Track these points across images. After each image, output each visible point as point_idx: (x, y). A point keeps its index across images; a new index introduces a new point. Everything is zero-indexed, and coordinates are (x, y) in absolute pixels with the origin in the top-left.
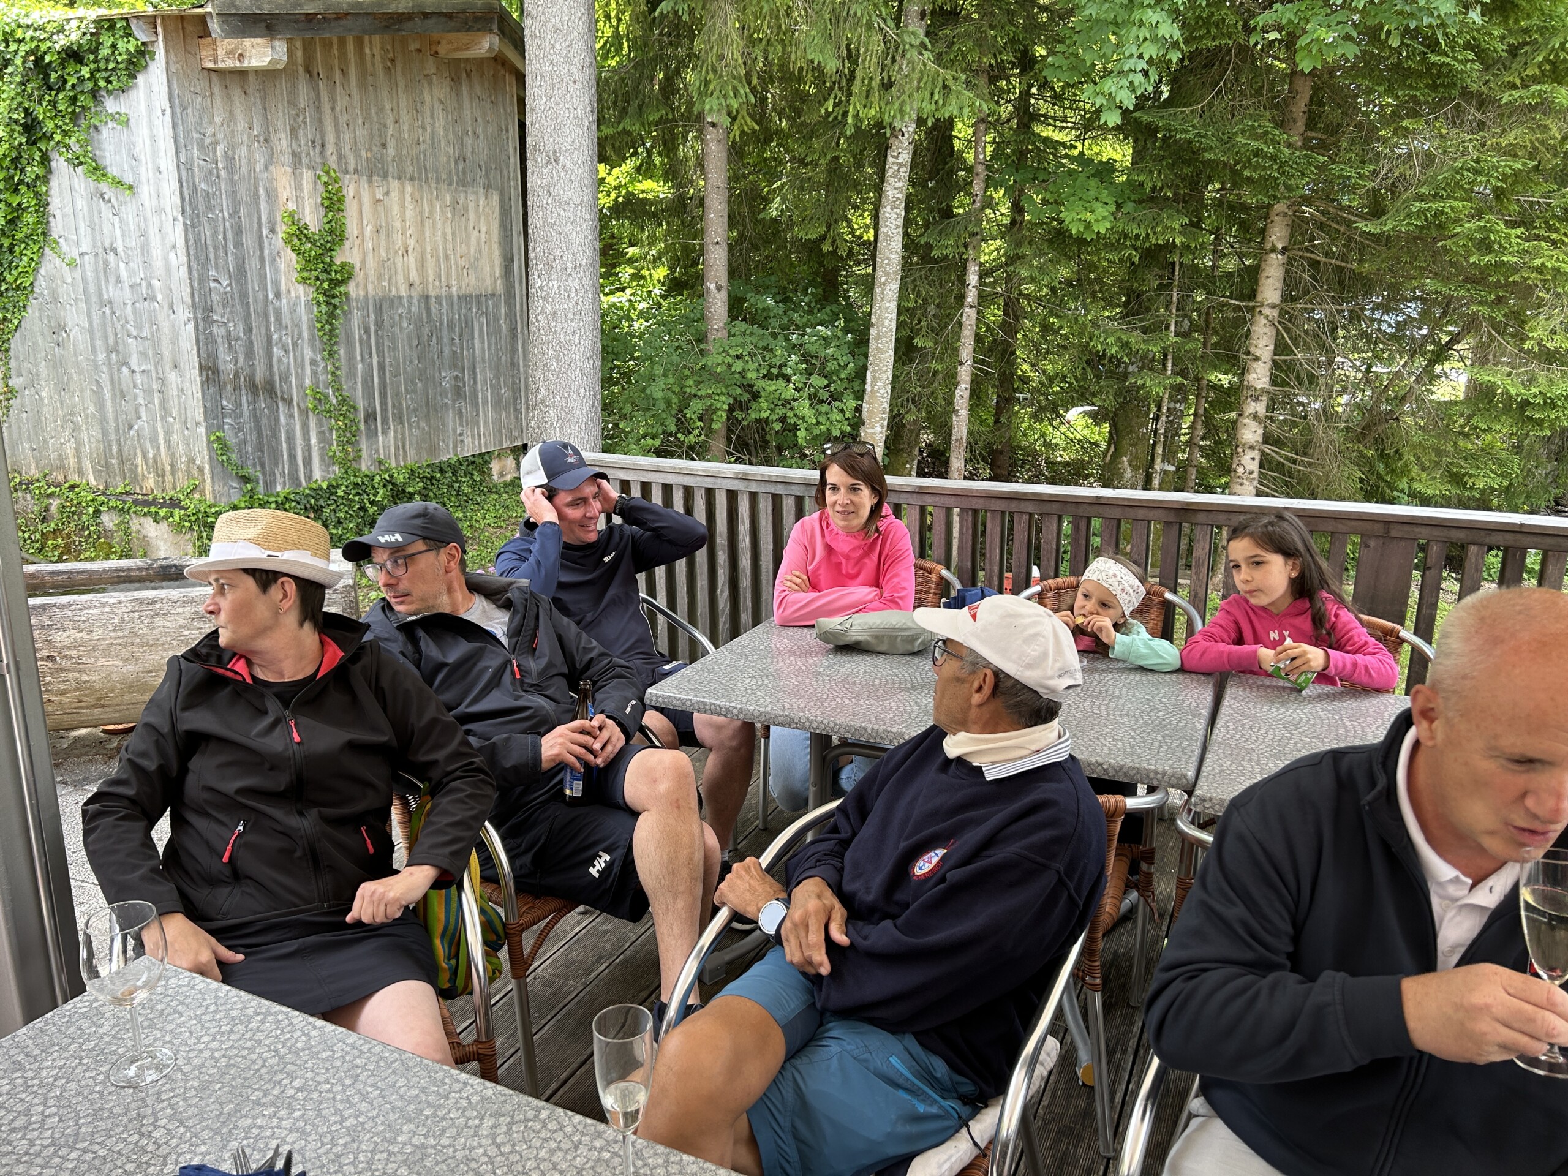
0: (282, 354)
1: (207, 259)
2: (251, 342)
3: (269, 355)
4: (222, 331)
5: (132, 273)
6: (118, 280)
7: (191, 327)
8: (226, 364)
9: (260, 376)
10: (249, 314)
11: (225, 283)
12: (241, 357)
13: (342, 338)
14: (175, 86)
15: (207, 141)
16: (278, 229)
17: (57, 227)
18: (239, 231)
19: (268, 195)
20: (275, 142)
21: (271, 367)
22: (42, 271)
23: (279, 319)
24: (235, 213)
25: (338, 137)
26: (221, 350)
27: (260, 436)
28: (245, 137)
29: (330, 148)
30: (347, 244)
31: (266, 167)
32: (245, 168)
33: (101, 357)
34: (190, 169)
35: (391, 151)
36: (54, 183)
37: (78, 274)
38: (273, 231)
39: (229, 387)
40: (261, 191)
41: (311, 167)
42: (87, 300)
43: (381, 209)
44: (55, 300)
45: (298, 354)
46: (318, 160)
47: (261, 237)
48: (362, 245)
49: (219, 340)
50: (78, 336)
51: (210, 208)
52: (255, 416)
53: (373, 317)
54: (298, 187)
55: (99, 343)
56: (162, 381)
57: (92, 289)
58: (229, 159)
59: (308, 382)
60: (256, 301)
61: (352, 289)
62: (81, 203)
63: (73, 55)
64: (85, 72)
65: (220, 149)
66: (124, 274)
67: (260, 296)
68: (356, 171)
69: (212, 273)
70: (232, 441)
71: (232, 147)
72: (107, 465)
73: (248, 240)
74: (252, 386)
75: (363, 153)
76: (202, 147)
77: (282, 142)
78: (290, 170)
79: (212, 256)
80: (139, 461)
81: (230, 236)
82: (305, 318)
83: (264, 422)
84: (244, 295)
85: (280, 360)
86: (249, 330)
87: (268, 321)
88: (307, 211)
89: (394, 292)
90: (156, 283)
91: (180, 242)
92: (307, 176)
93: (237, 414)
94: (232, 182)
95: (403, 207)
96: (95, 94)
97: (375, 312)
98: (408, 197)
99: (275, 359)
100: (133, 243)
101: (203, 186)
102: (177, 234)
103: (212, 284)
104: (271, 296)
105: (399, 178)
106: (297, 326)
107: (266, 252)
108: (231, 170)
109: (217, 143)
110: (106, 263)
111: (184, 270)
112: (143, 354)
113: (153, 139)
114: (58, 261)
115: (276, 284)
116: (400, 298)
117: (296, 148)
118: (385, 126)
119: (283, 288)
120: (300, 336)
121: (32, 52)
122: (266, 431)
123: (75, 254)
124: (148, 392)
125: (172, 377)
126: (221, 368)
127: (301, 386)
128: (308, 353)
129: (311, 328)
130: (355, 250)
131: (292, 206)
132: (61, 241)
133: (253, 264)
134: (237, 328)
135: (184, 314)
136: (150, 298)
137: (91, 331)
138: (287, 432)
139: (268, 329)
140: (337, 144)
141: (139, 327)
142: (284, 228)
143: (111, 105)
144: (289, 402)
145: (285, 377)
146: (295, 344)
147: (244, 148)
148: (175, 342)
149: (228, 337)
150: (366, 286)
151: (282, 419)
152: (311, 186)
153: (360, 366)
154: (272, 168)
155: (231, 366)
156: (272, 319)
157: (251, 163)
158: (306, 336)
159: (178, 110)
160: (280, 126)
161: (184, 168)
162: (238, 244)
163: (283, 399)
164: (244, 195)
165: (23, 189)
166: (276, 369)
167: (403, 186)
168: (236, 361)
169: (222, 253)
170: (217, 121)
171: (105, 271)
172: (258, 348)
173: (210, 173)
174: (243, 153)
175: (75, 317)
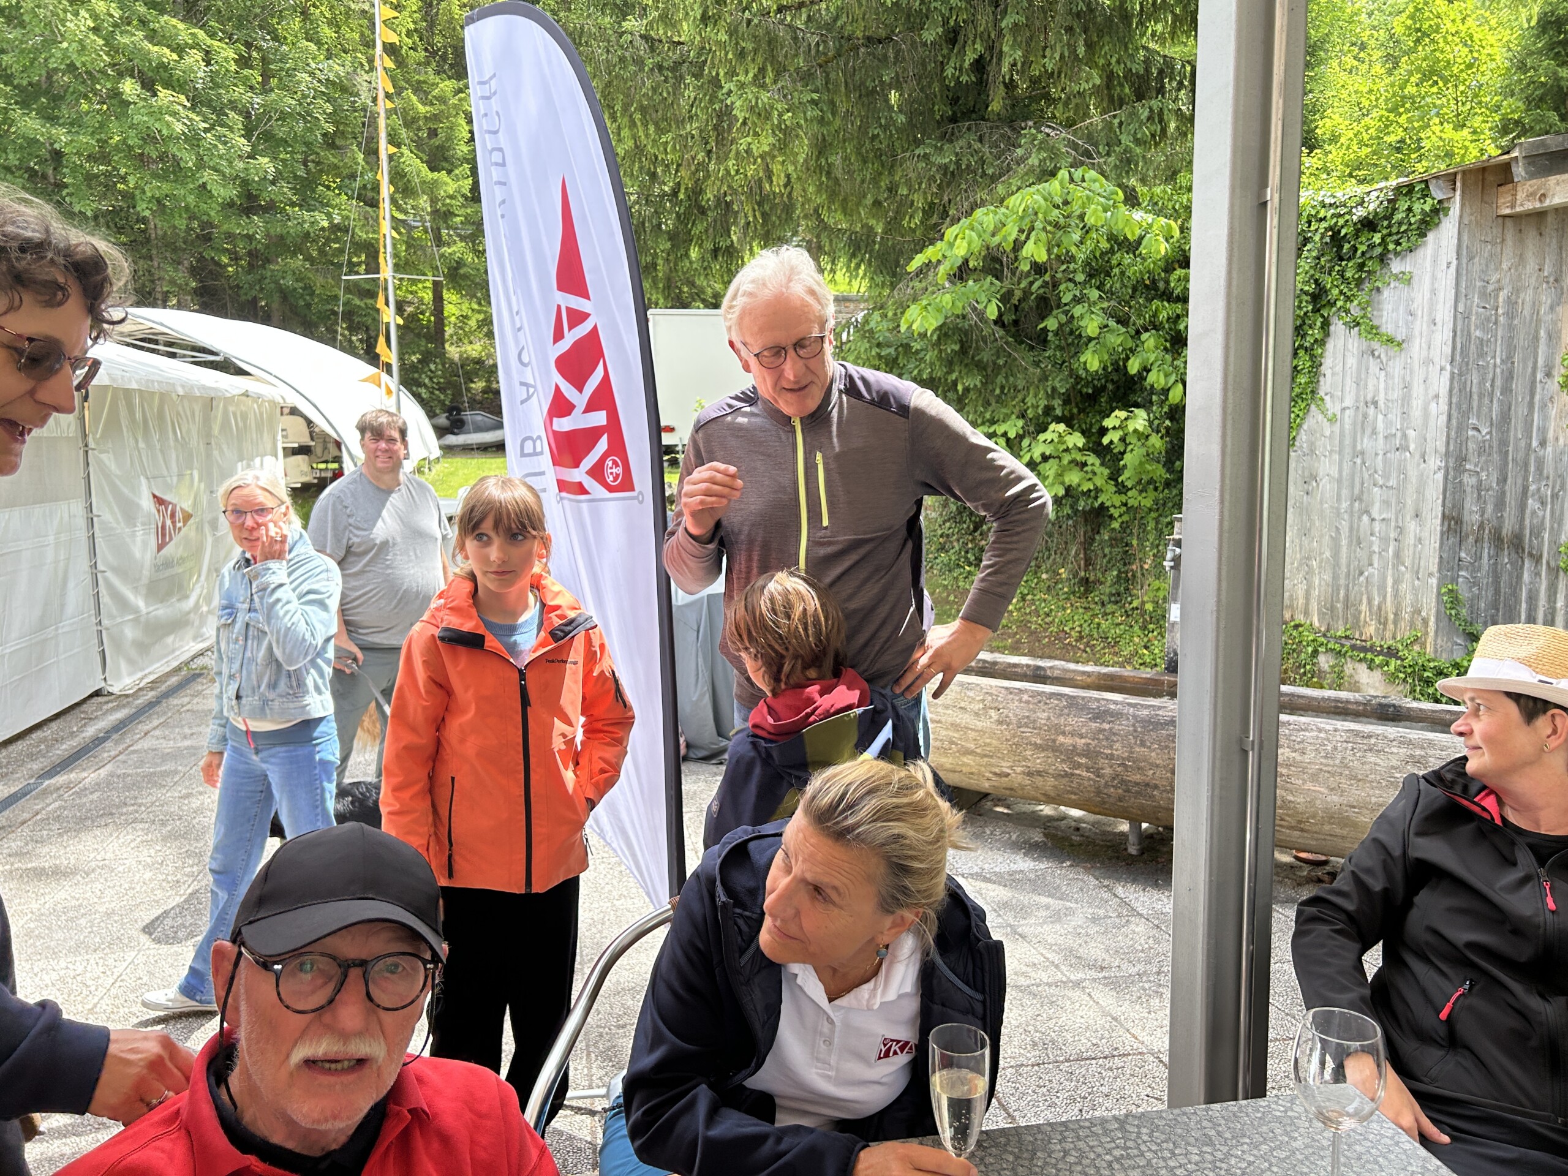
0: (1537, 506)
1: (1470, 408)
2: (1504, 493)
3: (1522, 507)
4: (1473, 481)
5: (1388, 424)
6: (1374, 432)
7: (1440, 476)
8: (1472, 514)
9: (1507, 530)
10: (1506, 464)
11: (1484, 431)
12: (1490, 508)
14: (1465, 237)
15: (1490, 288)
16: (1555, 373)
17: (1325, 386)
18: (1509, 377)
19: (1550, 337)
21: (1523, 519)
22: (1305, 427)
23: (1540, 469)
24: (1509, 359)
26: (1468, 500)
27: (1497, 592)
28: (1533, 280)
31: (1552, 308)
32: (1527, 312)
33: (1345, 505)
34: (1467, 317)
36: (1330, 345)
37: (1337, 428)
38: (1548, 375)
39: (1471, 539)
40: (1542, 333)
42: (1340, 452)
44: (1312, 451)
45: (1557, 507)
47: (1533, 383)
49: (1469, 490)
50: (1326, 485)
51: (1482, 355)
52: (1495, 571)
55: (1345, 492)
56: (1401, 529)
57: (1347, 441)
58: (1511, 303)
60: (1516, 449)
62: (1352, 361)
63: (1368, 225)
64: (1377, 238)
65: (1502, 296)
66: (1380, 425)
67: (1523, 443)
69: (1473, 421)
70: (1464, 594)
71: (1517, 291)
72: (1332, 609)
73: (1519, 386)
74: (1497, 539)
76: (1484, 295)
79: (1475, 404)
80: (1364, 607)
81: (1498, 383)
83: (1504, 578)
84: (1504, 443)
85: (1534, 512)
86: (1503, 480)
87: (1527, 471)
90: (1411, 433)
91: (1444, 392)
93: (1474, 568)
94: (1510, 327)
96: (1382, 259)
99: (1528, 512)
100: (1395, 395)
101: (1478, 333)
102: (1441, 384)
103: (1471, 433)
104: (1535, 443)
107: (1537, 397)
108: (1511, 315)
109: (1500, 289)
110: (1365, 416)
111: (1443, 418)
112: (1386, 503)
113: (1434, 292)
114: (1320, 417)
115: (1543, 431)
119: (1551, 435)
120: (1562, 487)
121: (1331, 228)
122: (1504, 588)
123: (1337, 409)
124: (1384, 540)
125: (1412, 526)
126: (1466, 518)
127: (1553, 542)
132: (1327, 398)
133: (1520, 411)
134: (1490, 477)
135: (1435, 462)
136: (1403, 448)
137: (1340, 481)
138: (1530, 591)
139: (1526, 478)
141: (1386, 476)
143: (1396, 266)
144: (1537, 559)
145: (1537, 532)
146: (1555, 496)
147: (1530, 292)
148: (1420, 491)
149: (1479, 487)
151: (1526, 577)
154: (1559, 309)
155: (1476, 517)
156: (1532, 469)
157: (1535, 305)
159: (1464, 261)
161: (1461, 317)
162: (1506, 390)
163: (1531, 555)
164: (1522, 339)
165: (1301, 353)
166: (1527, 522)
168: (1483, 512)
169: (1486, 401)
170: (1505, 266)
171: (1363, 424)
172: (1511, 500)
173: (1488, 320)
174: (1528, 296)
175: (1327, 467)
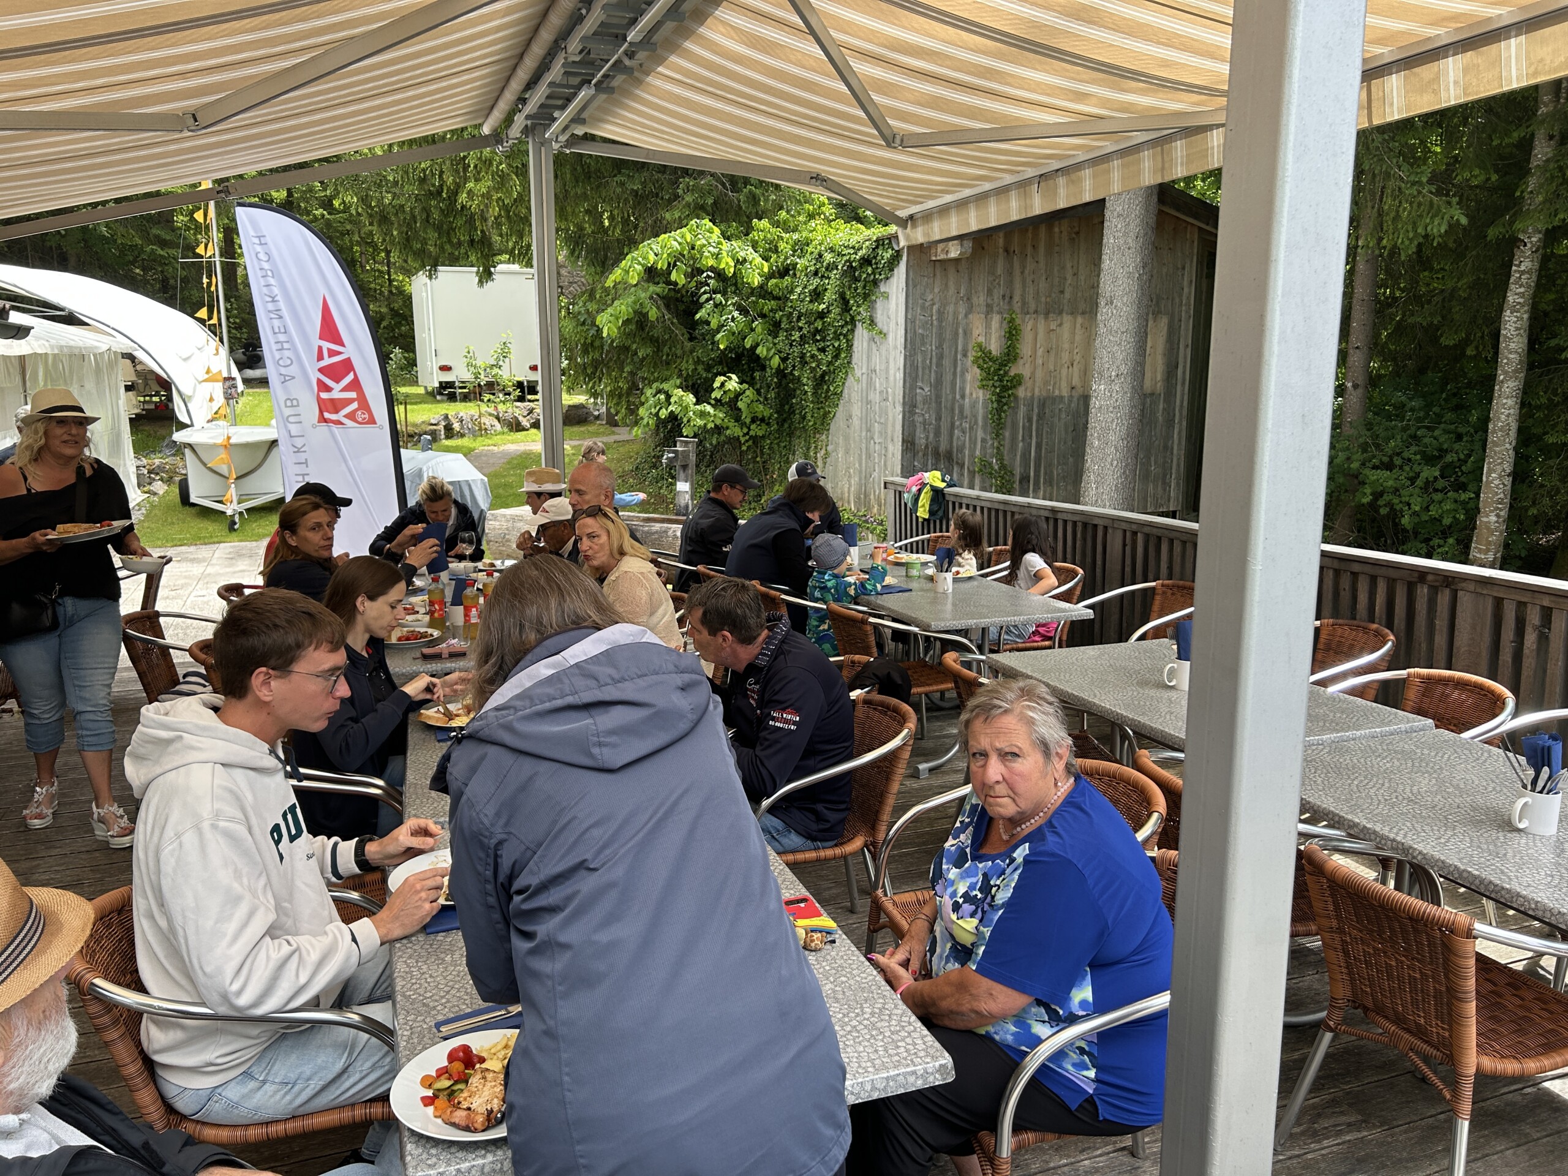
0: (961, 434)
1: (917, 376)
2: (940, 427)
3: (951, 435)
4: (921, 419)
5: (881, 384)
6: (875, 389)
7: (901, 417)
8: (921, 438)
9: (943, 448)
10: (941, 409)
11: (927, 389)
12: (931, 435)
13: (1009, 424)
14: (911, 274)
15: (927, 304)
16: (969, 354)
17: (855, 360)
18: (940, 357)
19: (965, 333)
20: (975, 300)
21: (951, 441)
22: (846, 385)
23: (961, 411)
24: (940, 346)
25: (1024, 290)
26: (918, 430)
28: (954, 300)
29: (1017, 298)
30: (1021, 362)
31: (966, 316)
32: (950, 318)
33: (864, 434)
34: (913, 322)
35: (1067, 295)
36: (856, 333)
37: (860, 386)
38: (965, 355)
39: (921, 454)
40: (961, 331)
41: (999, 313)
42: (862, 401)
43: (1053, 335)
44: (850, 400)
45: (973, 434)
46: (1006, 307)
47: (956, 360)
48: (1034, 362)
49: (918, 425)
50: (856, 422)
51: (923, 344)
53: (1036, 410)
54: (988, 326)
55: (863, 425)
56: (885, 448)
57: (864, 394)
58: (940, 313)
59: (978, 453)
60: (947, 400)
61: (1021, 392)
62: (865, 344)
65: (935, 308)
66: (877, 385)
67: (950, 397)
68: (1036, 312)
69: (919, 384)
71: (944, 305)
72: (859, 498)
73: (947, 362)
74: (936, 454)
75: (1043, 299)
76: (923, 308)
77: (980, 299)
78: (983, 316)
79: (920, 373)
80: (872, 497)
81: (934, 360)
82: (981, 412)
84: (938, 397)
85: (958, 438)
86: (939, 418)
87: (953, 413)
88: (993, 341)
89: (1057, 393)
90: (890, 390)
91: (902, 365)
92: (996, 320)
94: (940, 327)
95: (1073, 333)
96: (875, 283)
97: (1038, 407)
98: (1078, 326)
99: (955, 438)
100: (883, 367)
101: (921, 331)
102: (901, 360)
103: (918, 391)
104: (958, 397)
105: (1072, 313)
106: (975, 416)
107: (959, 369)
108: (940, 320)
109: (933, 304)
110: (871, 379)
111: (902, 382)
112: (880, 432)
113: (897, 305)
114: (853, 379)
115: (963, 389)
116: (1062, 397)
117: (989, 301)
118: (1065, 279)
119: (967, 392)
120: (976, 423)
121: (848, 261)
123: (860, 374)
124: (880, 455)
125: (890, 447)
126: (917, 441)
127: (972, 456)
128: (980, 434)
129: (985, 418)
130: (1027, 366)
131: (981, 339)
132: (855, 367)
133: (947, 378)
134: (931, 417)
135: (899, 408)
136: (886, 400)
137: (861, 419)
139: (953, 417)
140: (1023, 296)
141: (880, 417)
142: (974, 354)
143: (883, 288)
144: (962, 466)
145: (961, 449)
146: (971, 428)
147: (952, 306)
148: (893, 426)
149: (924, 423)
150: (1033, 390)
152: (998, 325)
153: (1021, 444)
154: (970, 316)
155: (923, 441)
156: (957, 412)
157: (956, 314)
158: (980, 423)
159: (911, 288)
160: (980, 288)
161: (910, 322)
162: (939, 365)
163: (957, 463)
164: (948, 335)
165: (843, 338)
166: (955, 444)
167: (1075, 319)
168: (927, 438)
169: (927, 372)
170: (936, 290)
171: (870, 383)
172: (944, 430)
173: (927, 323)
174: (951, 309)
175: (856, 411)
